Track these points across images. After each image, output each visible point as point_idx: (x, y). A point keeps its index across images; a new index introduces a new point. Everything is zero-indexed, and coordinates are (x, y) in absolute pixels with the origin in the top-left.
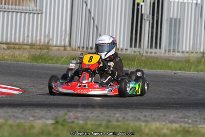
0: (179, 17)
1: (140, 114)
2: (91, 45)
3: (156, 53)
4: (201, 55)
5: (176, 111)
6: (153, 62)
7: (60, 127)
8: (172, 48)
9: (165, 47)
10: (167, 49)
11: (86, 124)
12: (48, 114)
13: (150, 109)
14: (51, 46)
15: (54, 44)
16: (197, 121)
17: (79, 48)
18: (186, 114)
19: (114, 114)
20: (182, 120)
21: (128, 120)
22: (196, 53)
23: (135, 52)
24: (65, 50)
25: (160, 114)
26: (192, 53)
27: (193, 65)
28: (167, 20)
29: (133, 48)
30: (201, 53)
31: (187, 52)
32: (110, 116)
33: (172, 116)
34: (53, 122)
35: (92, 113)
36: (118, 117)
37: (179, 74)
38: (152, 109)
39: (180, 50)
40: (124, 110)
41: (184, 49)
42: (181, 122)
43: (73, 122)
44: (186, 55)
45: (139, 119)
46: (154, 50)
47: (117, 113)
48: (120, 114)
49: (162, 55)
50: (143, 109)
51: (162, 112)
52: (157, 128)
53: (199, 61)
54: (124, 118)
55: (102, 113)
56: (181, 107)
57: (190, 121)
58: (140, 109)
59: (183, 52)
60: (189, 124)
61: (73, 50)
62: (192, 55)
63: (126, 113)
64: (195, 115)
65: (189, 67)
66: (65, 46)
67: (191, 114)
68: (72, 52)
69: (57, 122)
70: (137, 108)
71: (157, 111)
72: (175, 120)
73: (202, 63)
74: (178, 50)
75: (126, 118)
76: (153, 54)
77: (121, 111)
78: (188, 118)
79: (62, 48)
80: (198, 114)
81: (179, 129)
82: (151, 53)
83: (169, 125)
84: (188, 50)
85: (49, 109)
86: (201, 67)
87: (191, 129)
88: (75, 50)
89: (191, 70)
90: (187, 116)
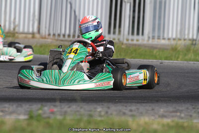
1: (125, 108)
2: (63, 32)
3: (137, 40)
4: (190, 42)
5: (165, 105)
6: (135, 50)
7: (35, 123)
8: (156, 35)
9: (149, 33)
10: (151, 36)
11: (64, 119)
12: (19, 108)
13: (136, 102)
14: (17, 33)
15: (21, 30)
16: (191, 116)
17: (49, 35)
18: (177, 108)
19: (95, 108)
20: (173, 114)
21: (111, 114)
22: (185, 40)
23: (114, 39)
24: (33, 37)
25: (147, 108)
26: (180, 40)
27: (181, 53)
29: (112, 35)
30: (190, 40)
31: (174, 39)
32: (90, 111)
33: (162, 110)
34: (26, 117)
35: (69, 107)
36: (100, 112)
37: (166, 64)
38: (138, 103)
39: (166, 36)
40: (106, 104)
41: (170, 36)
42: (173, 117)
43: (49, 118)
44: (173, 42)
45: (124, 114)
46: (135, 37)
47: (98, 107)
48: (102, 108)
49: (145, 42)
50: (127, 102)
51: (150, 106)
52: (146, 123)
53: (187, 49)
54: (107, 112)
55: (81, 108)
56: (170, 100)
57: (183, 115)
58: (124, 102)
59: (169, 39)
60: (182, 118)
61: (42, 38)
62: (180, 42)
63: (109, 108)
64: (187, 108)
65: (177, 56)
66: (33, 34)
67: (183, 108)
68: (41, 40)
69: (31, 117)
70: (120, 102)
71: (144, 104)
72: (166, 114)
73: (192, 51)
74: (163, 36)
75: (109, 112)
76: (135, 42)
77: (102, 105)
78: (181, 112)
79: (30, 36)
80: (190, 107)
81: (172, 124)
82: (132, 40)
83: (160, 120)
84: (174, 36)
85: (19, 103)
86: (191, 55)
87: (186, 124)
88: (45, 38)
89: (179, 60)
90: (178, 110)
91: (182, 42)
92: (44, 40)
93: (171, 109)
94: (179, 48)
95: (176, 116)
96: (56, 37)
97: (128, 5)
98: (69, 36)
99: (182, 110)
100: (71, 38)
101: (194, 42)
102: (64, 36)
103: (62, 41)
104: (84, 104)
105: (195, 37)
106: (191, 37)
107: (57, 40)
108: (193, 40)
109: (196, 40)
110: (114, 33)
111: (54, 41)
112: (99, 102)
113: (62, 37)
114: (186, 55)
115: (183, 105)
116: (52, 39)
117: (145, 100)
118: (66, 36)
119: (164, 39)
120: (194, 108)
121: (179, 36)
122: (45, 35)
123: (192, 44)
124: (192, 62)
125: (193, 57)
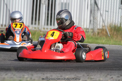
0: (68, 2)
1: (43, 75)
5: (69, 73)
13: (49, 71)
18: (77, 75)
19: (23, 75)
21: (34, 80)
23: (35, 28)
25: (58, 75)
28: (59, 4)
29: (34, 25)
30: (85, 29)
32: (20, 77)
35: (6, 75)
36: (27, 78)
40: (30, 73)
46: (49, 27)
47: (25, 74)
48: (28, 75)
50: (44, 71)
54: (31, 79)
55: (14, 75)
56: (72, 70)
58: (42, 71)
63: (32, 75)
64: (84, 76)
67: (81, 75)
70: (40, 71)
71: (55, 73)
75: (33, 78)
77: (28, 73)
80: (86, 75)
82: (47, 29)
97: (44, 6)
102: (2, 25)
104: (16, 72)
105: (88, 27)
106: (85, 27)
109: (88, 29)
110: (35, 24)
112: (26, 71)
115: (81, 73)
117: (56, 69)
118: (4, 26)
120: (88, 75)
123: (86, 32)
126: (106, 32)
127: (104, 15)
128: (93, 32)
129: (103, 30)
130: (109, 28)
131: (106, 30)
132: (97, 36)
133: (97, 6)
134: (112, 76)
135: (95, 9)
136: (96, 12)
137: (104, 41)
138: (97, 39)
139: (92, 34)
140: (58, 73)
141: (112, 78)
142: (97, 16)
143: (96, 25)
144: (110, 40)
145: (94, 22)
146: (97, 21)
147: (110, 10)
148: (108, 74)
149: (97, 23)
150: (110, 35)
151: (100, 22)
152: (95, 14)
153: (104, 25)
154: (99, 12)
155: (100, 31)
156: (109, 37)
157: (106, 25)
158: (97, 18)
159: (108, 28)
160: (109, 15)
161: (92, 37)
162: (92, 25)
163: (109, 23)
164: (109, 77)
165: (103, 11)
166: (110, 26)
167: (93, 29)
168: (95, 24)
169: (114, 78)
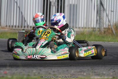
91: (87, 30)
92: (3, 29)
93: (78, 70)
94: (85, 33)
95: (81, 75)
96: (11, 28)
97: (54, 8)
98: (18, 27)
99: (85, 71)
100: (20, 28)
101: (94, 30)
102: (15, 26)
103: (14, 30)
104: (26, 68)
105: (95, 26)
106: (92, 26)
107: (11, 29)
108: (94, 28)
109: (95, 28)
111: (10, 30)
112: (35, 67)
113: (14, 28)
114: (89, 37)
115: (86, 68)
116: (8, 29)
117: (63, 65)
118: (17, 27)
119: (76, 28)
120: (92, 70)
121: (85, 26)
122: (4, 26)
123: (93, 31)
124: (93, 42)
125: (94, 39)
126: (112, 31)
127: (110, 15)
128: (100, 31)
129: (108, 29)
130: (115, 27)
131: (112, 29)
132: (103, 35)
133: (103, 7)
134: (115, 70)
135: (101, 9)
136: (102, 12)
137: (110, 39)
138: (103, 37)
139: (99, 32)
140: (65, 68)
141: (115, 71)
142: (103, 16)
143: (102, 25)
144: (116, 38)
145: (100, 21)
146: (103, 20)
147: (115, 10)
148: (111, 68)
149: (103, 22)
150: (116, 33)
151: (106, 21)
152: (101, 14)
153: (109, 24)
154: (105, 12)
155: (106, 30)
156: (115, 35)
157: (112, 24)
158: (103, 18)
159: (113, 27)
160: (115, 15)
161: (99, 36)
162: (99, 25)
163: (114, 22)
164: (112, 70)
165: (109, 11)
166: (115, 25)
167: (99, 28)
168: (101, 23)
169: (116, 72)
